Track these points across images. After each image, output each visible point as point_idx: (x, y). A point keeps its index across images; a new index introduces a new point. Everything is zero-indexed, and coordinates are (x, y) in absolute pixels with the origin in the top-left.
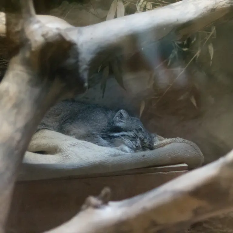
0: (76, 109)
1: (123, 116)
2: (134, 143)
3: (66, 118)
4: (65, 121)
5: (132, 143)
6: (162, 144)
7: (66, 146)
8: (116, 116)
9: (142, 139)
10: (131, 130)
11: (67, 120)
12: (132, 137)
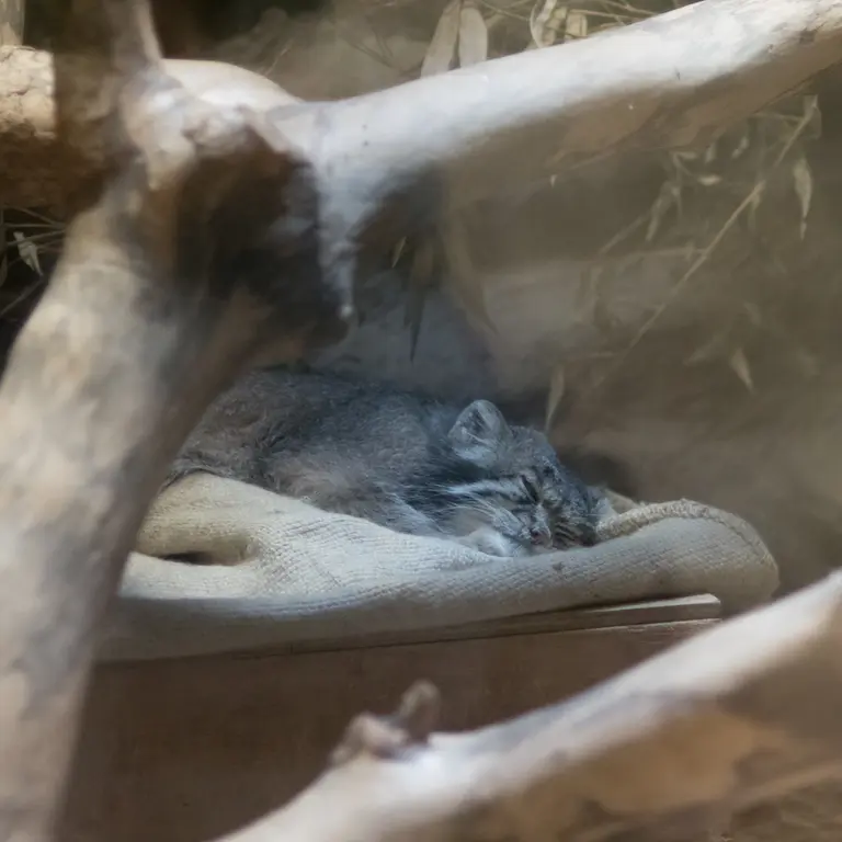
0: (312, 399)
1: (483, 422)
2: (523, 520)
3: (279, 433)
4: (275, 442)
6: (627, 522)
7: (280, 535)
8: (458, 423)
9: (556, 505)
10: (511, 473)
11: (281, 438)
12: (517, 499)
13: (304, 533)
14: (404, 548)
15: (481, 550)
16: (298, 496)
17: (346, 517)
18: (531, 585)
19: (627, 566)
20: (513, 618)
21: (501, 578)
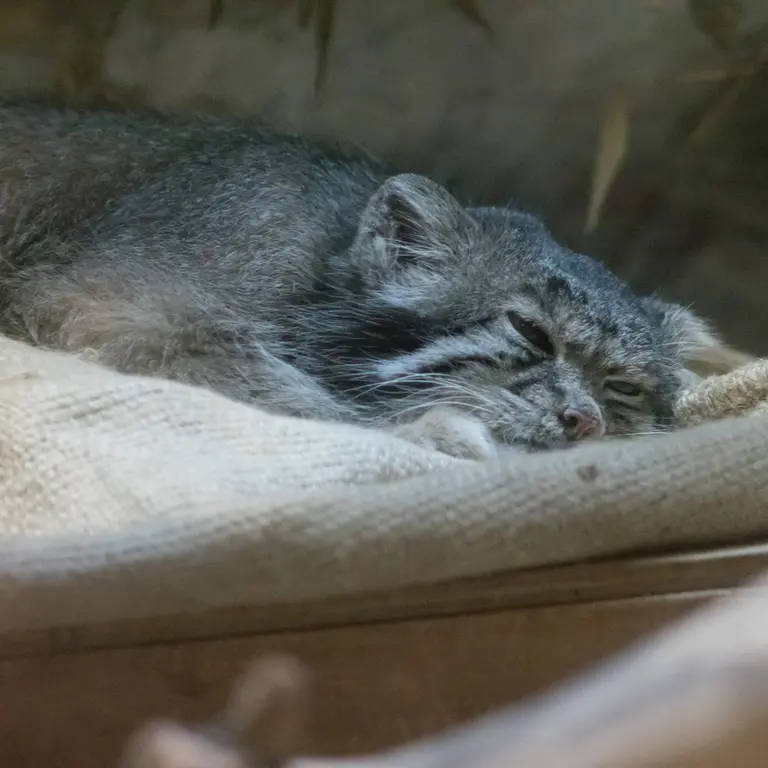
0: (97, 159)
1: (416, 216)
2: (539, 400)
3: (34, 228)
4: (26, 245)
5: (528, 407)
6: (739, 390)
7: (31, 421)
8: (364, 230)
9: (592, 348)
10: (485, 314)
11: (36, 239)
12: (508, 362)
13: (79, 416)
14: (282, 444)
15: (440, 449)
16: (74, 349)
17: (166, 385)
18: (532, 510)
19: (728, 470)
20: (499, 577)
21: (474, 497)
